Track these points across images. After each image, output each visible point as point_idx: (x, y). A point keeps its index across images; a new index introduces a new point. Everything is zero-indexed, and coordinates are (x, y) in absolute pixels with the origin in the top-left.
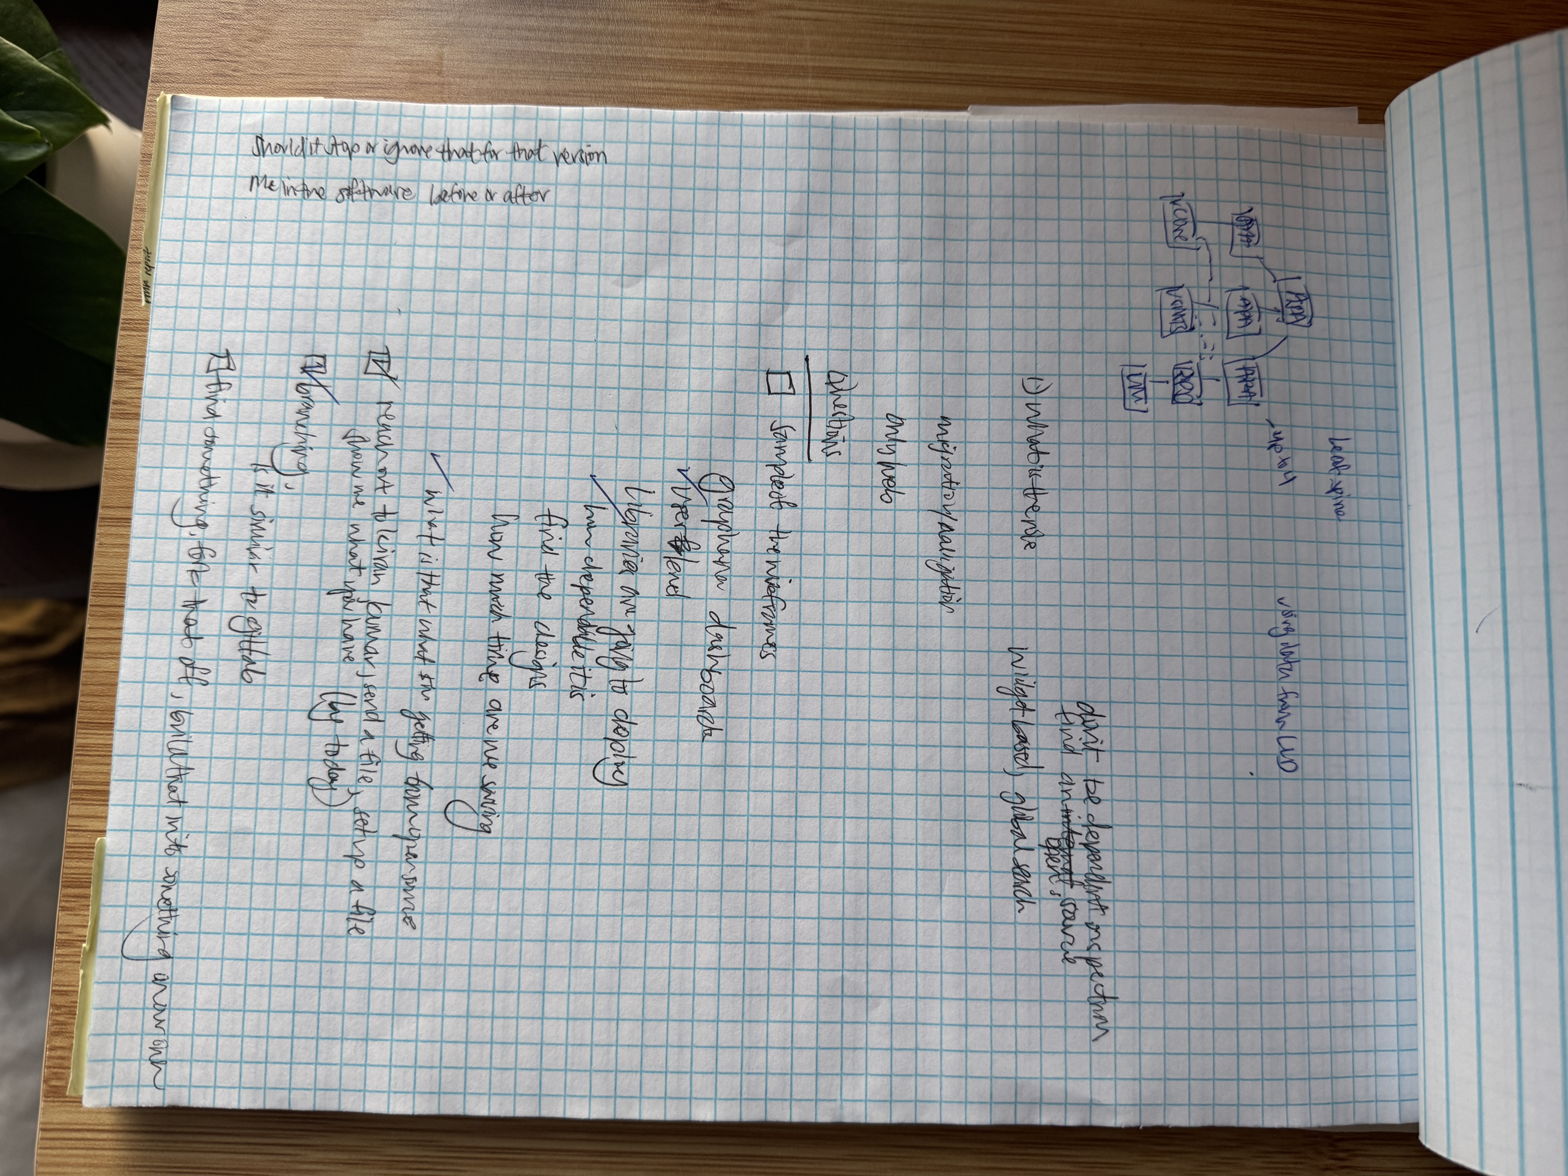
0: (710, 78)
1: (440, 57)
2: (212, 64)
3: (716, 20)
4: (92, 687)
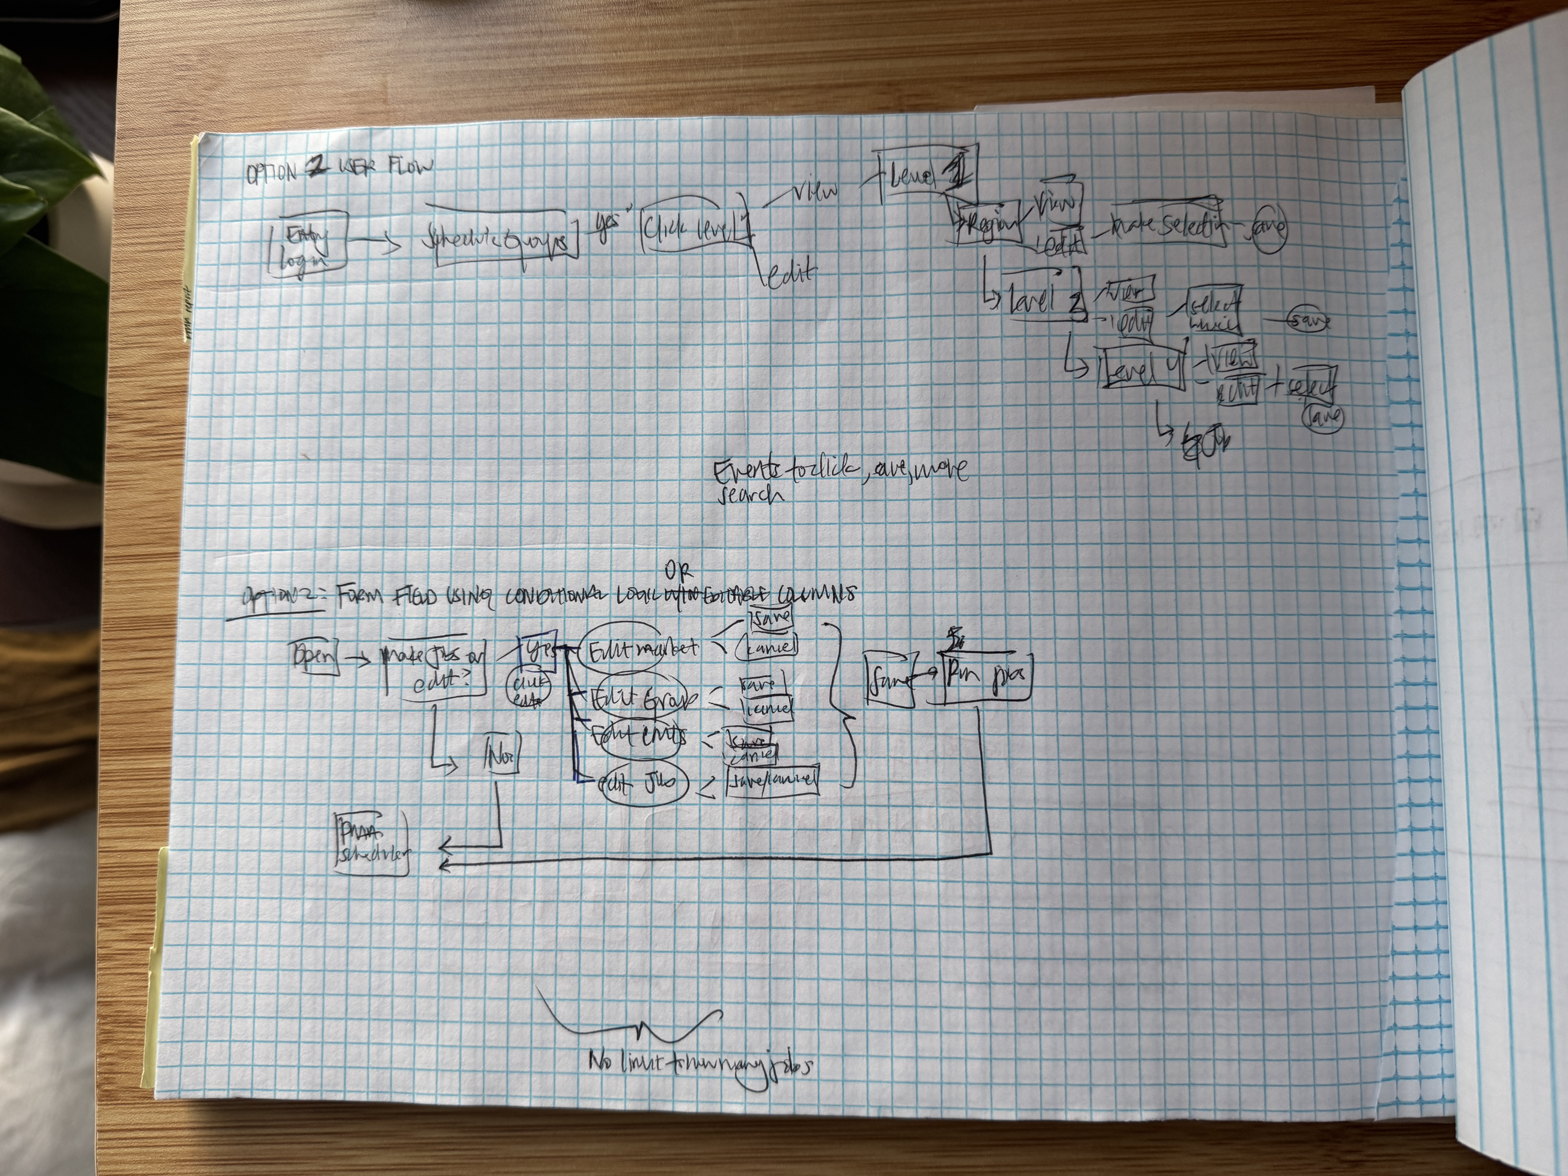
0: (643, 78)
1: (384, 86)
2: (172, 116)
3: (645, 20)
4: (111, 717)
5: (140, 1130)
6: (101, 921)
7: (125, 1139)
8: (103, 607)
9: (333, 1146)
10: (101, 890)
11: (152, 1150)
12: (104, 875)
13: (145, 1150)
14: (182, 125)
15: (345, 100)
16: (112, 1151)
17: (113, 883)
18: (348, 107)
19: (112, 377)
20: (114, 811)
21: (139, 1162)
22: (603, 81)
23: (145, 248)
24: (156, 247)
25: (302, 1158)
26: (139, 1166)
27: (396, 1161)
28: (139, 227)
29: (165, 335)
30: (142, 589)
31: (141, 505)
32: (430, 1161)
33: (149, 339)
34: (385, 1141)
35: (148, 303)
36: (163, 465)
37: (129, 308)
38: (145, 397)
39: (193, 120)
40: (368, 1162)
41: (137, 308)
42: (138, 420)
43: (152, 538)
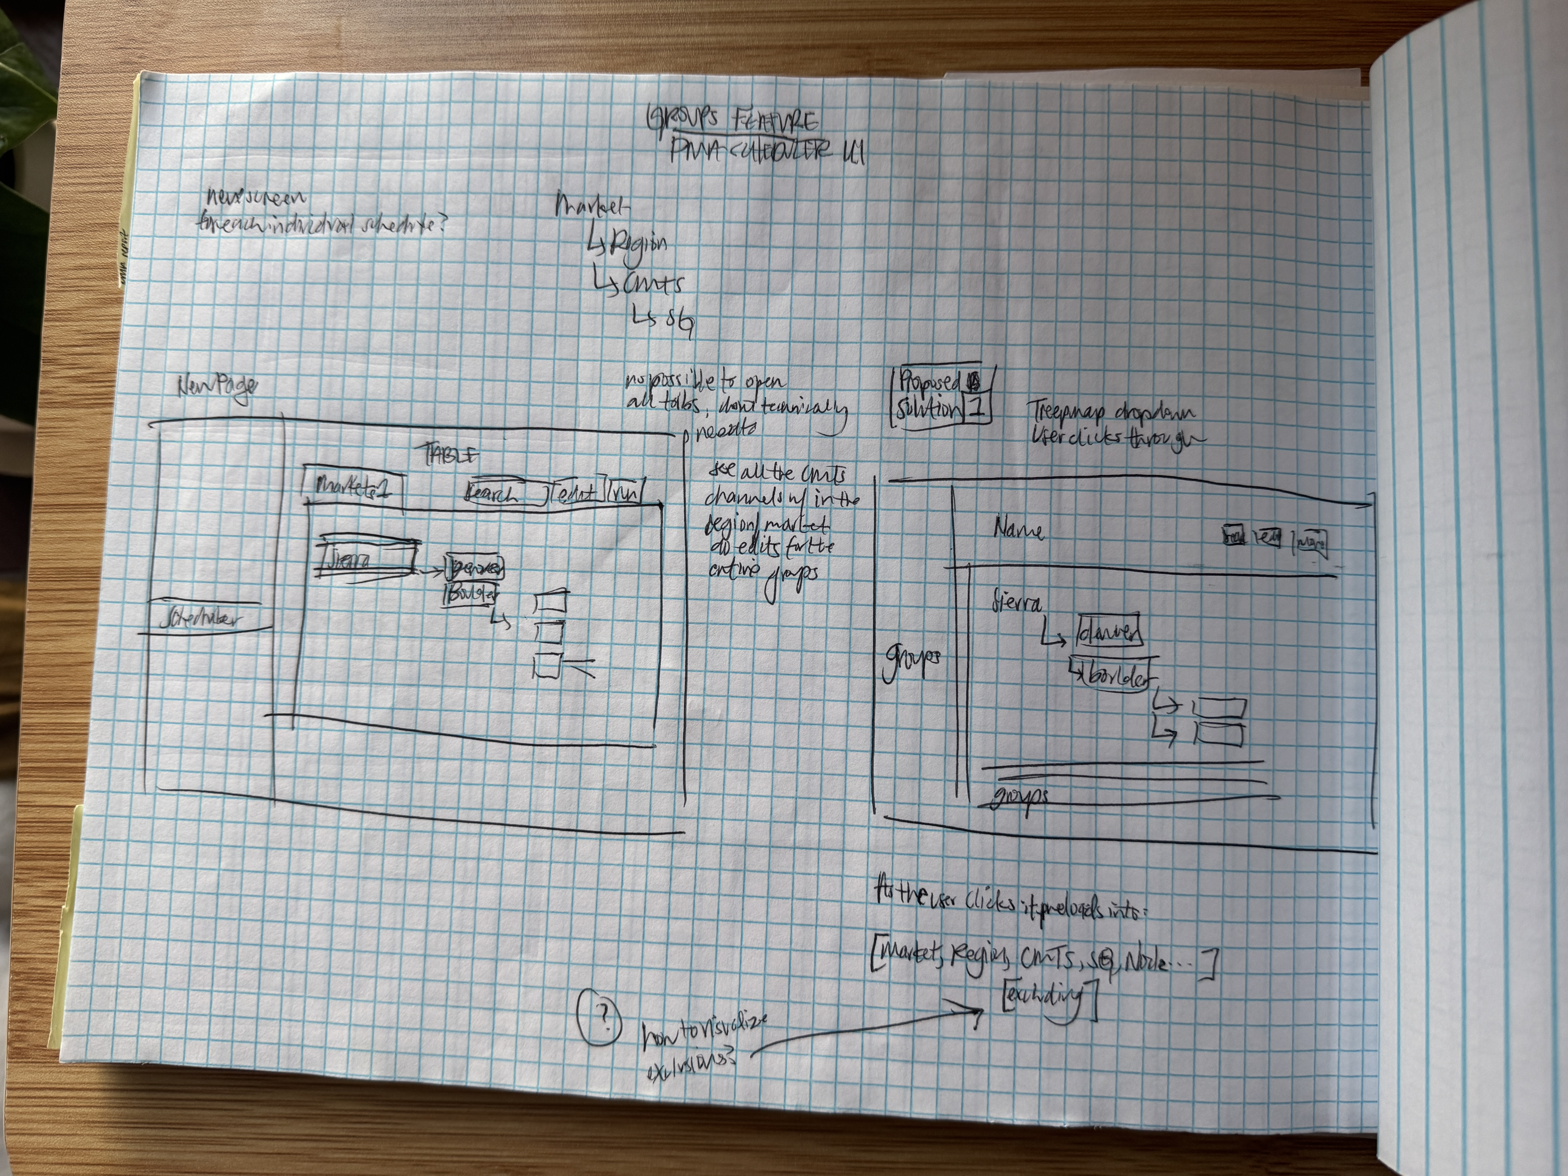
1: (338, 29)
4: (34, 669)
5: (50, 1089)
6: (17, 876)
7: (35, 1098)
8: (31, 557)
9: (244, 1113)
10: (19, 845)
11: (60, 1110)
12: (22, 830)
13: (54, 1110)
14: (128, 63)
15: (297, 43)
16: (20, 1110)
17: (31, 838)
18: (301, 50)
19: (47, 320)
20: (34, 765)
21: (48, 1122)
22: (564, 33)
23: (86, 188)
24: (98, 188)
25: (213, 1124)
26: (48, 1126)
27: (307, 1132)
28: (81, 166)
29: (103, 279)
30: (70, 540)
31: (73, 454)
32: (341, 1133)
33: (86, 283)
34: (297, 1111)
35: (88, 246)
36: (96, 414)
37: (68, 250)
38: (80, 343)
39: (140, 57)
40: (279, 1132)
41: (75, 250)
42: (73, 366)
43: (82, 487)
